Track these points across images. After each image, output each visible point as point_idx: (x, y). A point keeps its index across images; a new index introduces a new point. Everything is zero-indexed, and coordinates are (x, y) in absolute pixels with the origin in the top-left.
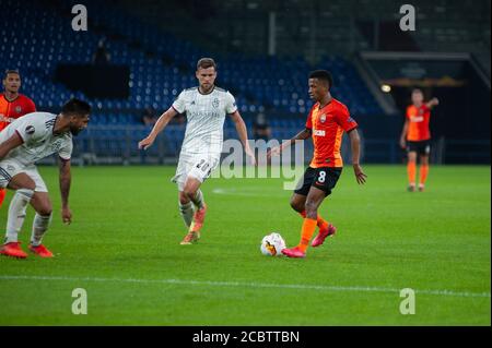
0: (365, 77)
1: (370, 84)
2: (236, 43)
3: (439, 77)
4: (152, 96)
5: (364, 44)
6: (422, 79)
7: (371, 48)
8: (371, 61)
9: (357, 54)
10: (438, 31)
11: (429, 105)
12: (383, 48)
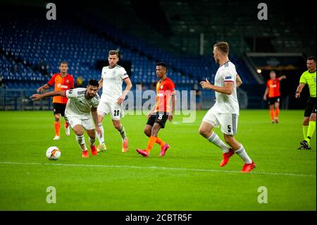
0: (249, 65)
1: (251, 69)
2: (184, 49)
3: (287, 65)
4: (143, 75)
5: (248, 49)
6: (278, 66)
7: (252, 51)
8: (252, 58)
9: (244, 54)
10: (286, 42)
11: (280, 79)
12: (258, 51)
